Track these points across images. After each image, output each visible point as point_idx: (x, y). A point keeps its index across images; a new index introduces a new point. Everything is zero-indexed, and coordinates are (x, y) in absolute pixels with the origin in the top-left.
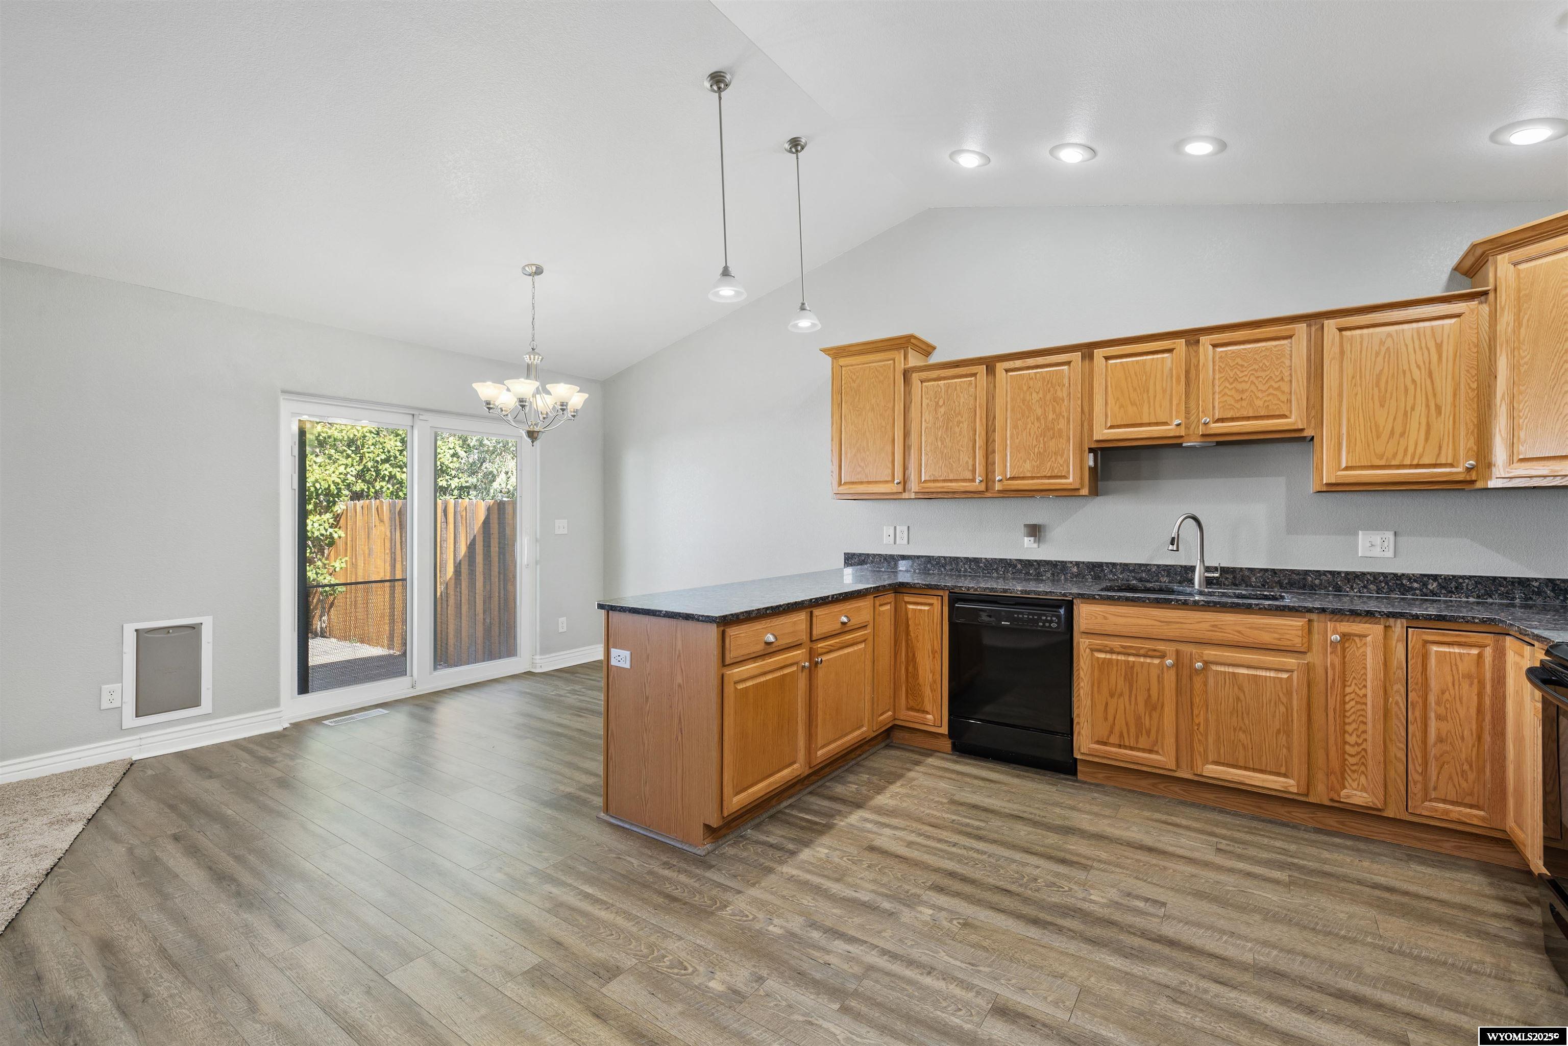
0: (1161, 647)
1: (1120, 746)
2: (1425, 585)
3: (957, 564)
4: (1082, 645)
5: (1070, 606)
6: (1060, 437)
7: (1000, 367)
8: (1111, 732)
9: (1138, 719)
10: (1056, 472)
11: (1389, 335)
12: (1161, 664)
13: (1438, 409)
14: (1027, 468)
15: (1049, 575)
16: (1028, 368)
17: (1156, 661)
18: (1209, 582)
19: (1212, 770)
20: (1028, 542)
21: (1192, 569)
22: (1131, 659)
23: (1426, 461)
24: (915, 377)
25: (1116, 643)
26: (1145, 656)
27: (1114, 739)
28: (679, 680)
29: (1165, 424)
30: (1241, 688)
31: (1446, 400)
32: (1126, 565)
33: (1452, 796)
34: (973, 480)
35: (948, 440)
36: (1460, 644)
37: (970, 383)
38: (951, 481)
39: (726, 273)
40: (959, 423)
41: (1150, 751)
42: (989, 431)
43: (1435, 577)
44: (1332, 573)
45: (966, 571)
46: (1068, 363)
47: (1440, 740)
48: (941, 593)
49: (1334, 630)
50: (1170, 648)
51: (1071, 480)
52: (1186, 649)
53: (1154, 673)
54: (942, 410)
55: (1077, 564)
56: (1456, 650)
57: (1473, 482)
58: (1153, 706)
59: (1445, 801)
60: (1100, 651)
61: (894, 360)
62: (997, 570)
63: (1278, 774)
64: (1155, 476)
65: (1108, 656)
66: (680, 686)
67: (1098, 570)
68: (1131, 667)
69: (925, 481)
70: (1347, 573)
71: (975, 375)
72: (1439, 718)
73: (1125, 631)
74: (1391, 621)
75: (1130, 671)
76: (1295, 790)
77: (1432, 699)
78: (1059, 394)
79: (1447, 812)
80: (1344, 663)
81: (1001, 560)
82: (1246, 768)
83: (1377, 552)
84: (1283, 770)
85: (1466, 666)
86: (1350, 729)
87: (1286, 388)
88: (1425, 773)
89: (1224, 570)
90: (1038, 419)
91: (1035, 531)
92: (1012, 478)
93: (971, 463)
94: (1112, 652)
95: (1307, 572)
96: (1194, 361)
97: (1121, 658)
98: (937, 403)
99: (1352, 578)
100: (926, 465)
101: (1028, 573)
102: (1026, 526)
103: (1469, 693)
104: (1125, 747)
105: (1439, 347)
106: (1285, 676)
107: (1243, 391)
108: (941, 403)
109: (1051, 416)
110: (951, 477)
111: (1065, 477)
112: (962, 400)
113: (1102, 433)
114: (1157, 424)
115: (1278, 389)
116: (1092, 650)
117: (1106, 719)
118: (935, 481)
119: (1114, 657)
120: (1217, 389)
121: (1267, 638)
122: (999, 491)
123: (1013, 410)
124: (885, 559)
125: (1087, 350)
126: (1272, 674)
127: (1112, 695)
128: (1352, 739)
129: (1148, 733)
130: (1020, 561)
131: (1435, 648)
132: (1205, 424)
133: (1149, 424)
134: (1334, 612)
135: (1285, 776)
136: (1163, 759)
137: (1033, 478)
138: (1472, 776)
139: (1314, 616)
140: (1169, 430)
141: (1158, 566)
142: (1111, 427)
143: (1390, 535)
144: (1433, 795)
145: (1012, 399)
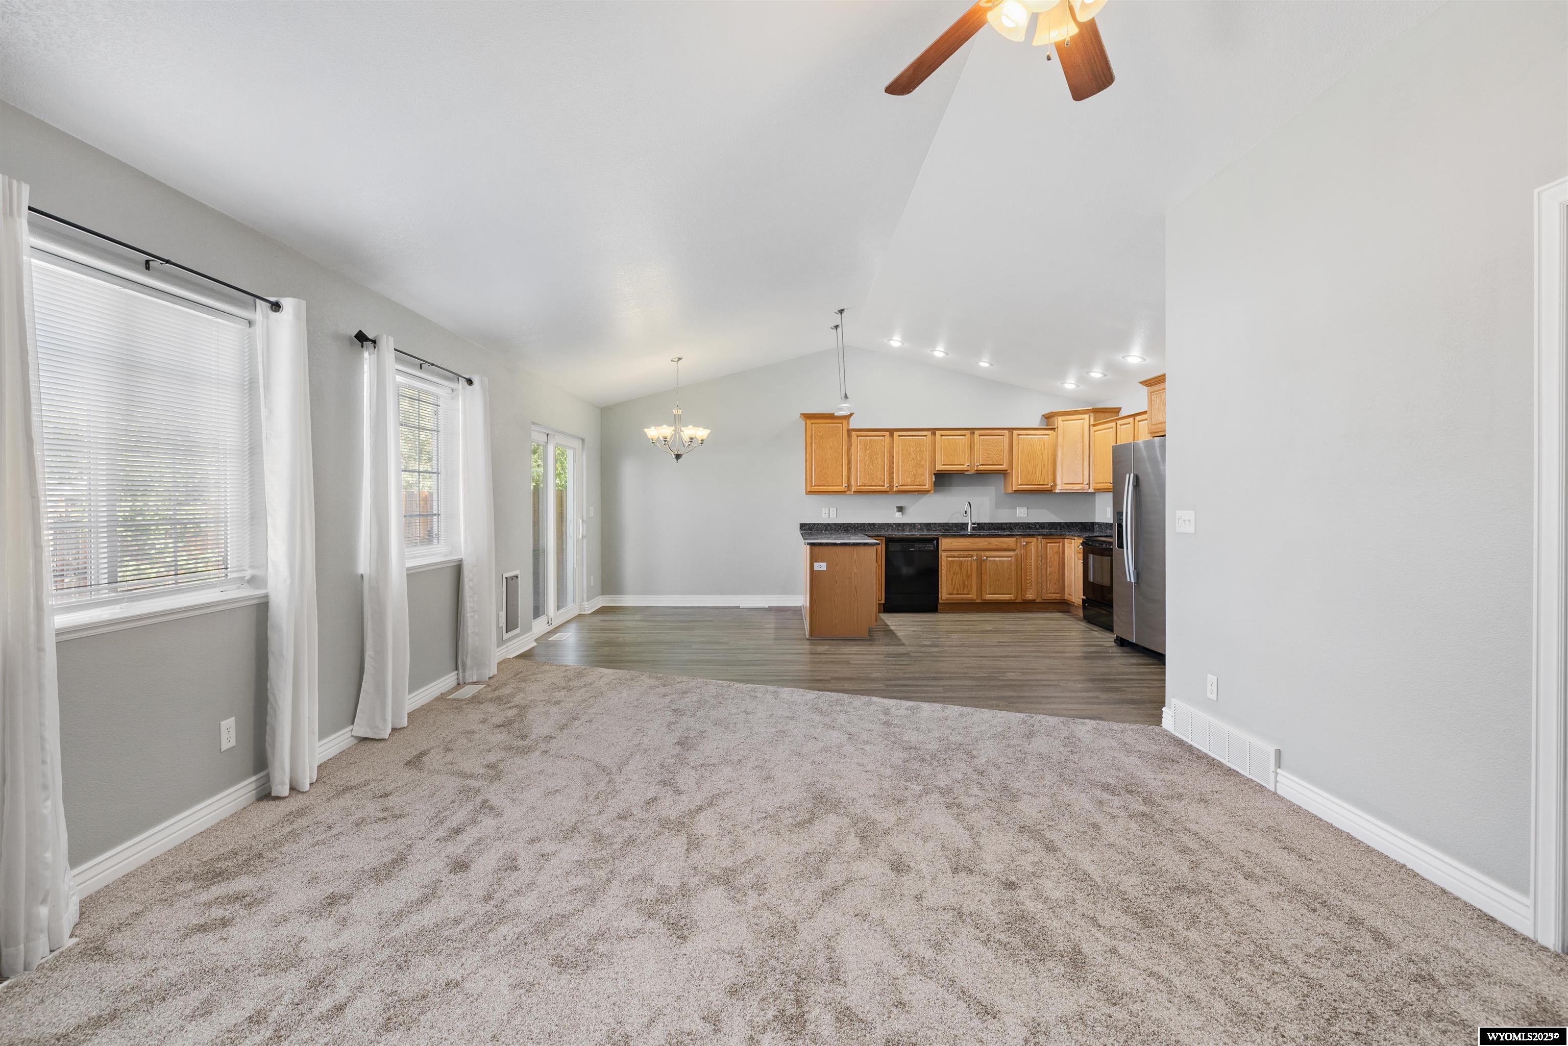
0: (971, 553)
1: (957, 594)
2: (1036, 526)
3: (864, 527)
4: (943, 555)
5: (937, 539)
6: (923, 468)
7: (896, 434)
8: (954, 589)
9: (964, 582)
10: (921, 483)
11: (1031, 438)
12: (971, 560)
13: (1044, 465)
14: (909, 481)
15: (908, 530)
16: (909, 436)
17: (970, 559)
18: (974, 529)
19: (989, 597)
20: (898, 514)
21: (968, 524)
22: (961, 559)
23: (1041, 483)
24: (854, 434)
25: (955, 553)
26: (966, 557)
27: (955, 592)
28: (855, 571)
29: (963, 465)
30: (997, 565)
31: (1046, 463)
32: (940, 523)
33: (1053, 592)
34: (884, 486)
35: (871, 466)
36: (1055, 543)
37: (882, 440)
38: (873, 486)
39: (846, 397)
40: (877, 458)
41: (968, 594)
42: (891, 463)
43: (1038, 523)
44: (1010, 523)
45: (868, 530)
46: (926, 436)
47: (1050, 574)
48: (881, 538)
49: (1024, 541)
50: (974, 553)
51: (927, 487)
52: (979, 553)
53: (969, 563)
54: (868, 451)
55: (920, 524)
56: (1054, 544)
57: (1052, 490)
58: (969, 576)
59: (1051, 593)
60: (949, 557)
61: (842, 423)
62: (884, 529)
63: (1008, 594)
64: (950, 485)
65: (953, 559)
66: (855, 573)
67: (929, 526)
68: (961, 562)
69: (860, 486)
70: (1015, 523)
71: (884, 436)
72: (1050, 567)
73: (958, 548)
74: (1038, 537)
75: (961, 564)
76: (1013, 599)
77: (1048, 561)
78: (922, 449)
79: (1051, 597)
80: (1026, 553)
81: (886, 524)
82: (999, 594)
83: (1022, 515)
84: (1010, 592)
85: (1056, 549)
86: (1028, 574)
87: (1002, 454)
88: (1046, 586)
89: (978, 524)
90: (913, 459)
91: (900, 509)
92: (901, 486)
93: (883, 477)
94: (954, 557)
95: (1002, 523)
96: (972, 440)
97: (957, 559)
98: (866, 448)
99: (1016, 524)
100: (860, 478)
101: (898, 530)
102: (897, 507)
103: (1057, 557)
104: (959, 594)
105: (1044, 444)
106: (1010, 559)
107: (989, 454)
108: (868, 448)
109: (919, 458)
110: (873, 484)
111: (925, 485)
112: (878, 447)
113: (939, 467)
114: (960, 465)
115: (1000, 454)
116: (947, 557)
117: (952, 584)
118: (864, 486)
119: (955, 559)
120: (981, 453)
121: (1005, 546)
122: (896, 491)
123: (902, 455)
124: (825, 526)
125: (934, 431)
126: (1006, 559)
127: (954, 574)
128: (1028, 578)
129: (967, 587)
130: (895, 524)
131: (1049, 545)
132: (977, 466)
133: (957, 465)
134: (1024, 535)
135: (1010, 594)
136: (973, 596)
137: (911, 485)
138: (1057, 584)
139: (1018, 537)
140: (964, 467)
141: (953, 523)
142: (943, 465)
143: (1026, 509)
144: (1048, 592)
145: (902, 449)
